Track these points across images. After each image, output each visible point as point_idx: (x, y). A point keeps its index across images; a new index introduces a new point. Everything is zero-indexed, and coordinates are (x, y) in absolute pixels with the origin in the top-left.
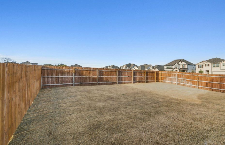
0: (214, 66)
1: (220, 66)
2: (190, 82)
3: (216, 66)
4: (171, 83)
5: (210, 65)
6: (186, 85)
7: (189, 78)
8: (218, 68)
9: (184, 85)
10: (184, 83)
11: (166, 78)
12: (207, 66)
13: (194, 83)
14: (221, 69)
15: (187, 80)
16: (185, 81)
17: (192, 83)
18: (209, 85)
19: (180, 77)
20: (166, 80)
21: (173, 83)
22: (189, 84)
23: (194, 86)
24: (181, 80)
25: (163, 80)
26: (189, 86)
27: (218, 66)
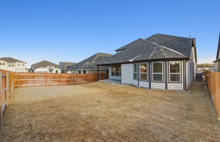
0: (10, 66)
1: (15, 66)
2: (56, 81)
3: (11, 66)
4: (35, 86)
5: (5, 63)
6: (52, 85)
7: (54, 78)
8: (13, 67)
9: (50, 85)
10: (50, 83)
11: (27, 81)
12: (2, 65)
13: (58, 81)
14: (17, 68)
15: (53, 80)
16: (51, 81)
17: (57, 81)
18: (68, 81)
19: (46, 78)
20: (27, 84)
21: (38, 86)
22: (55, 83)
23: (59, 84)
24: (48, 81)
25: (22, 84)
26: (55, 85)
27: (13, 66)
